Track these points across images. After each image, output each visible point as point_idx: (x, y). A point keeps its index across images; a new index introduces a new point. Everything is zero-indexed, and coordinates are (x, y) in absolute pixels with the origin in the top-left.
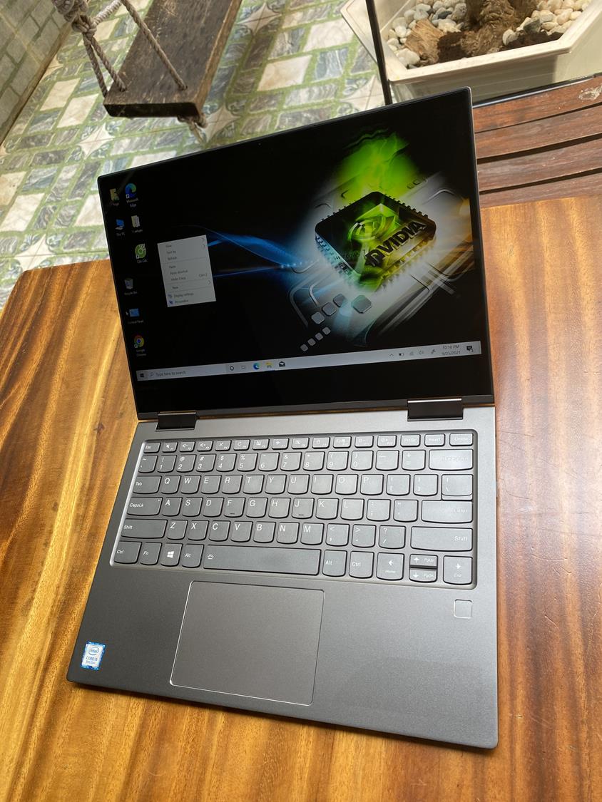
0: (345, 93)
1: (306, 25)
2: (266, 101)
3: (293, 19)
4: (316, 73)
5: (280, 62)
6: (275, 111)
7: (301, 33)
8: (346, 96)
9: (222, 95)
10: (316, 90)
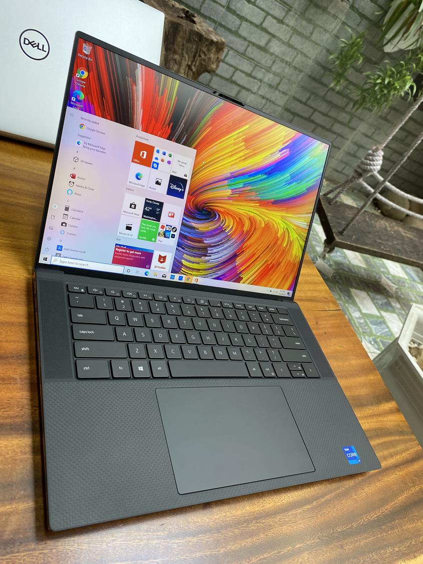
0: (367, 337)
1: (395, 310)
2: (346, 294)
3: (395, 303)
4: (371, 320)
5: (370, 299)
6: (342, 299)
7: (390, 308)
8: (365, 338)
9: (339, 270)
10: (362, 321)
